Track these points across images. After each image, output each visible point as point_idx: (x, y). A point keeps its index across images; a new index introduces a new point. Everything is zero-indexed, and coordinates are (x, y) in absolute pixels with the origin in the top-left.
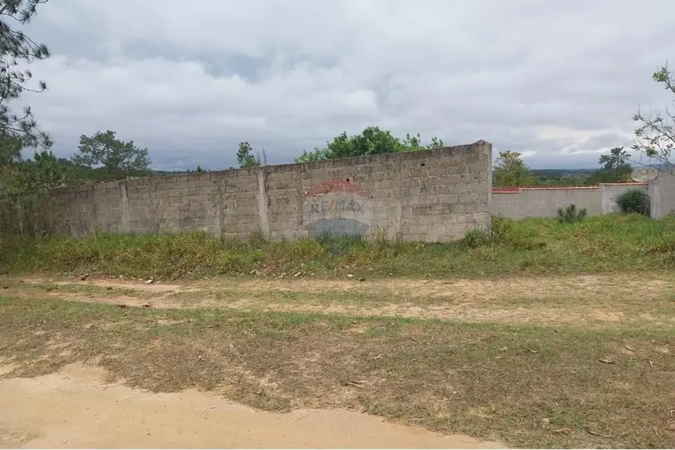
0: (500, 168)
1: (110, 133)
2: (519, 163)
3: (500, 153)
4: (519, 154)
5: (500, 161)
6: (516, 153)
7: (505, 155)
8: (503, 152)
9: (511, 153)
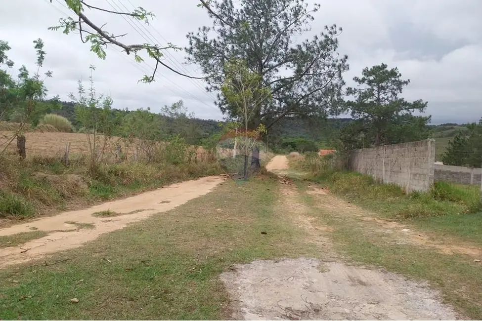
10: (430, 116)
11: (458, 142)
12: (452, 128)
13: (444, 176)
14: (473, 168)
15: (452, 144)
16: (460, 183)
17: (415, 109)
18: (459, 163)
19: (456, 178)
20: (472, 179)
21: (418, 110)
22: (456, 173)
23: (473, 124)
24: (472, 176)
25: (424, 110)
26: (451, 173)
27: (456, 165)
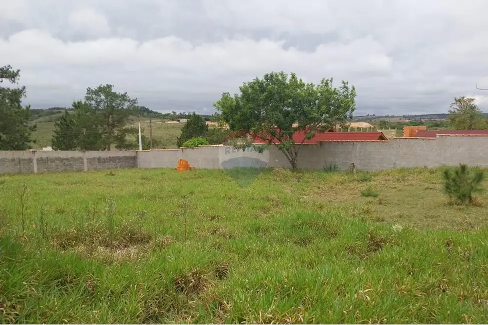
0: (454, 112)
1: (109, 87)
2: (473, 108)
3: (455, 99)
4: (473, 100)
5: (455, 106)
6: (471, 99)
7: (459, 101)
8: (458, 98)
9: (465, 99)
10: (24, 88)
11: (65, 123)
12: (60, 112)
13: (53, 164)
14: (84, 152)
15: (58, 125)
16: (73, 171)
17: (3, 79)
18: (69, 147)
19: (67, 165)
20: (86, 164)
21: (8, 80)
22: (67, 159)
23: (78, 103)
24: (85, 161)
25: (16, 81)
26: (61, 160)
27: (67, 150)
